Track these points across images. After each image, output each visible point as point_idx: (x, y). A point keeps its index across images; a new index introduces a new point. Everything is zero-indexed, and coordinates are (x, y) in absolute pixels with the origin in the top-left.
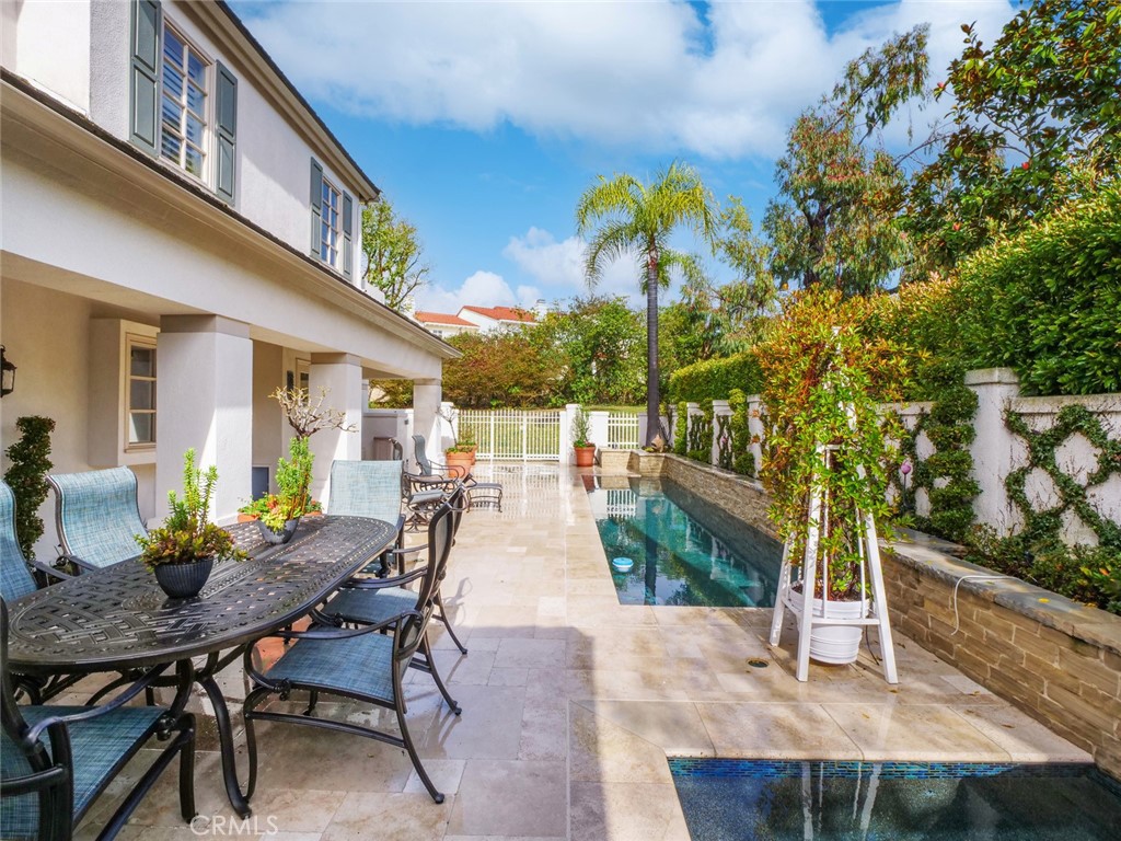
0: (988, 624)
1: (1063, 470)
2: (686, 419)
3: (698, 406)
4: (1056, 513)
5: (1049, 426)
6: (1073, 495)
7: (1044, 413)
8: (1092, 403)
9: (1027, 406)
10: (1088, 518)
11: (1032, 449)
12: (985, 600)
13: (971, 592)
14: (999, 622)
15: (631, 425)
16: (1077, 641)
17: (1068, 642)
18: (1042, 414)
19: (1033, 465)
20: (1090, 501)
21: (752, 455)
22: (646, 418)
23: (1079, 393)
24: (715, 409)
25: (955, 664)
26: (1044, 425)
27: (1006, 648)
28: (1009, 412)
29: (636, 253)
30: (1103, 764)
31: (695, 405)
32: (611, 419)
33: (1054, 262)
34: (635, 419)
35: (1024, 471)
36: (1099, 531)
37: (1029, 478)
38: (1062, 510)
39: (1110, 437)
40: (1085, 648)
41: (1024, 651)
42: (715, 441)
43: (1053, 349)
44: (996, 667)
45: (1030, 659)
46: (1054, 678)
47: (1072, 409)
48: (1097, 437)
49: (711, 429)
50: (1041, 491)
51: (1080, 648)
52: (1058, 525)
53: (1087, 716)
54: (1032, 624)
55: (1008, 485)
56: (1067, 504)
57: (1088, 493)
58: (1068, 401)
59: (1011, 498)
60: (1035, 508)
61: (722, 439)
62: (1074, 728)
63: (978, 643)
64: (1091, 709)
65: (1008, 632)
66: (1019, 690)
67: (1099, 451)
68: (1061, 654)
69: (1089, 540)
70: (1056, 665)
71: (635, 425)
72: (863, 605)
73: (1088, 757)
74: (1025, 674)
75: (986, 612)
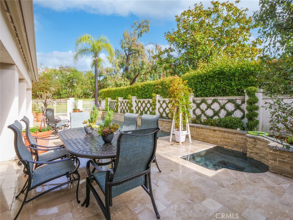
0: (200, 131)
1: (201, 108)
2: (108, 102)
3: (111, 99)
4: (201, 115)
5: (199, 102)
6: (203, 112)
7: (199, 100)
8: (206, 98)
9: (196, 99)
10: (205, 115)
11: (197, 105)
12: (200, 128)
13: (198, 127)
14: (202, 131)
15: (88, 104)
16: (214, 130)
17: (213, 131)
18: (198, 100)
19: (197, 108)
20: (205, 113)
21: (133, 110)
22: (95, 102)
23: (204, 97)
24: (119, 99)
25: (195, 139)
26: (198, 102)
27: (203, 134)
28: (193, 100)
29: (91, 57)
30: (218, 146)
31: (110, 98)
32: (83, 102)
33: (201, 77)
34: (90, 102)
35: (195, 109)
36: (207, 117)
37: (196, 110)
38: (201, 114)
39: (208, 103)
40: (216, 131)
41: (206, 134)
42: (119, 107)
43: (201, 90)
44: (202, 137)
45: (207, 135)
46: (211, 136)
47: (203, 99)
48: (206, 103)
49: (118, 104)
50: (198, 112)
51: (215, 131)
52: (201, 117)
53: (216, 140)
54: (208, 130)
55: (193, 111)
56: (202, 113)
57: (205, 112)
58: (202, 98)
59: (193, 113)
60: (197, 115)
61: (121, 107)
62: (214, 142)
63: (199, 135)
64: (216, 139)
65: (204, 132)
66: (206, 140)
67: (207, 105)
68: (212, 133)
69: (205, 118)
70: (211, 135)
71: (90, 104)
72: (186, 131)
73: (216, 146)
74: (207, 137)
75: (200, 130)
